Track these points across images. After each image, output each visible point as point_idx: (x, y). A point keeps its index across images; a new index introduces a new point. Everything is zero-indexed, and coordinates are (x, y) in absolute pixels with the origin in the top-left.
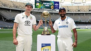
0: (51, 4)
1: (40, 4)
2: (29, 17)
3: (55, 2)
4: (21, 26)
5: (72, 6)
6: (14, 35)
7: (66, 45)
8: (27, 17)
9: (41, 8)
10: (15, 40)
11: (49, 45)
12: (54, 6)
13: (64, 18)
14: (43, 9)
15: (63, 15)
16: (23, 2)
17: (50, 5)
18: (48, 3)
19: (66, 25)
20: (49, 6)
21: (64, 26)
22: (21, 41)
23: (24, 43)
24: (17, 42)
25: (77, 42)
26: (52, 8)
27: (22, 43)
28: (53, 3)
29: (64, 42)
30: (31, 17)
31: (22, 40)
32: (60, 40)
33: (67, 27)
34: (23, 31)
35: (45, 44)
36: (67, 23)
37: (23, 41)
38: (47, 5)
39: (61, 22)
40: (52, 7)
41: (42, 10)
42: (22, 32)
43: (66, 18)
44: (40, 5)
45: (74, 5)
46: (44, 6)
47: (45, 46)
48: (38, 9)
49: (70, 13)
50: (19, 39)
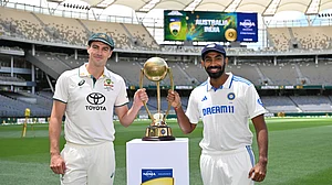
0: (226, 23)
1: (182, 25)
2: (101, 82)
3: (241, 16)
4: (73, 113)
5: (310, 27)
6: (54, 141)
7: (227, 173)
8: (95, 80)
9: (189, 40)
10: (54, 157)
11: (168, 173)
12: (239, 29)
13: (220, 80)
14: (195, 43)
15: (214, 70)
16: (120, 20)
17: (221, 27)
18: (213, 21)
19: (227, 103)
20: (218, 30)
21: (219, 109)
22: (76, 162)
23: (88, 169)
24: (63, 164)
25: (265, 163)
26: (232, 40)
27: (80, 167)
28: (234, 18)
29: (221, 163)
30: (109, 81)
31: (79, 157)
32: (210, 157)
33: (231, 109)
34: (83, 128)
35: (153, 171)
36: (231, 96)
37: (81, 161)
38: (212, 27)
39: (209, 95)
40: (231, 35)
41: (192, 48)
42: (78, 131)
43: (229, 80)
44: (185, 28)
45: (317, 22)
46: (200, 33)
47: (154, 177)
48: (178, 43)
49: (302, 53)
50: (70, 155)
